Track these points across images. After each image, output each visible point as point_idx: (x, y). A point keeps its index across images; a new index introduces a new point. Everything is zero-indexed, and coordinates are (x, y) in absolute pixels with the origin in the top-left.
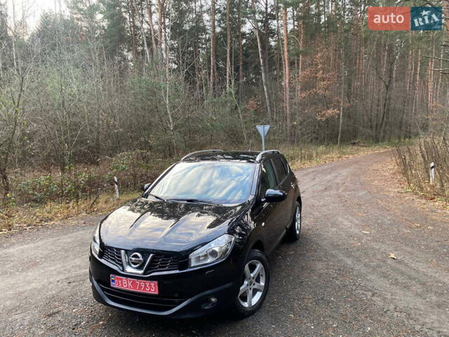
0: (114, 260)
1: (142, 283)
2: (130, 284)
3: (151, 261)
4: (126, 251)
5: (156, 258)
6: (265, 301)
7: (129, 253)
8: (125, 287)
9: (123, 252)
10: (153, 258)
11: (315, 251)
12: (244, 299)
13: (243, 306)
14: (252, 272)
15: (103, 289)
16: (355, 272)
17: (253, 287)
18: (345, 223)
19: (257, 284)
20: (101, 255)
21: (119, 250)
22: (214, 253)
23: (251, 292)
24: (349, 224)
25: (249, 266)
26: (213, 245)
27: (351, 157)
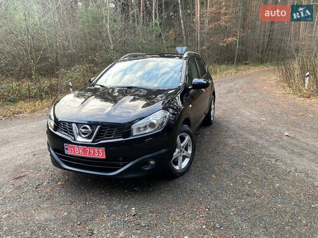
0: (67, 132)
1: (92, 150)
2: (81, 151)
3: (99, 132)
4: (77, 124)
5: (102, 129)
6: (192, 166)
7: (79, 125)
8: (77, 154)
9: (74, 125)
10: (100, 129)
11: (226, 131)
12: (176, 164)
13: (175, 169)
14: (182, 142)
15: (59, 157)
16: (259, 145)
17: (182, 154)
18: (247, 113)
19: (185, 151)
20: (56, 128)
21: (70, 123)
22: (152, 125)
23: (181, 158)
24: (250, 114)
25: (180, 137)
26: (151, 118)
27: (244, 72)
